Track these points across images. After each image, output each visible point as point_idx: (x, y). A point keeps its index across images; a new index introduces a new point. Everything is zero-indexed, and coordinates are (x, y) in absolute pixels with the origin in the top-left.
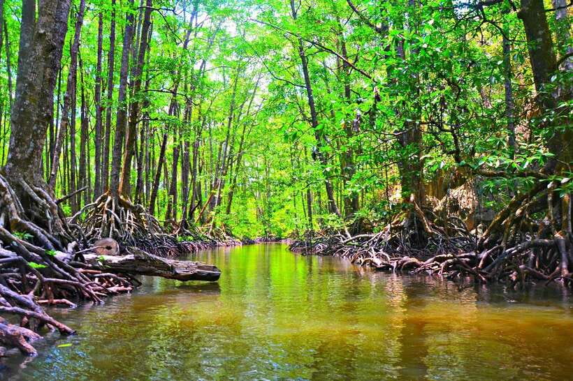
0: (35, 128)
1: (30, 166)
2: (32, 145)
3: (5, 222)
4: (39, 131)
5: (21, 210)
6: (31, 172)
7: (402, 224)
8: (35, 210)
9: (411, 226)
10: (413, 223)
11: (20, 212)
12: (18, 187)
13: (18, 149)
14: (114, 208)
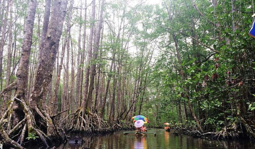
0: (44, 81)
1: (41, 100)
2: (42, 89)
3: (26, 129)
4: (46, 82)
5: (34, 123)
6: (41, 103)
7: (233, 127)
8: (42, 122)
9: (238, 128)
10: (239, 127)
11: (33, 124)
12: (34, 110)
13: (35, 92)
14: (83, 115)
